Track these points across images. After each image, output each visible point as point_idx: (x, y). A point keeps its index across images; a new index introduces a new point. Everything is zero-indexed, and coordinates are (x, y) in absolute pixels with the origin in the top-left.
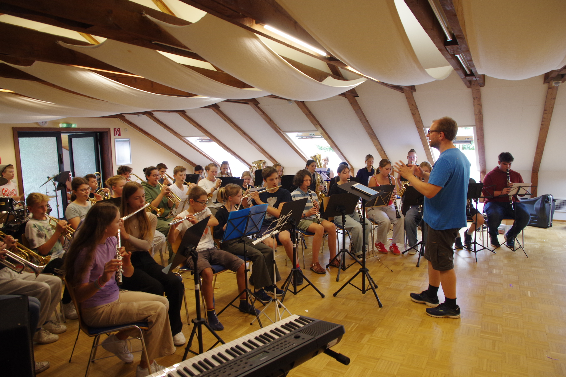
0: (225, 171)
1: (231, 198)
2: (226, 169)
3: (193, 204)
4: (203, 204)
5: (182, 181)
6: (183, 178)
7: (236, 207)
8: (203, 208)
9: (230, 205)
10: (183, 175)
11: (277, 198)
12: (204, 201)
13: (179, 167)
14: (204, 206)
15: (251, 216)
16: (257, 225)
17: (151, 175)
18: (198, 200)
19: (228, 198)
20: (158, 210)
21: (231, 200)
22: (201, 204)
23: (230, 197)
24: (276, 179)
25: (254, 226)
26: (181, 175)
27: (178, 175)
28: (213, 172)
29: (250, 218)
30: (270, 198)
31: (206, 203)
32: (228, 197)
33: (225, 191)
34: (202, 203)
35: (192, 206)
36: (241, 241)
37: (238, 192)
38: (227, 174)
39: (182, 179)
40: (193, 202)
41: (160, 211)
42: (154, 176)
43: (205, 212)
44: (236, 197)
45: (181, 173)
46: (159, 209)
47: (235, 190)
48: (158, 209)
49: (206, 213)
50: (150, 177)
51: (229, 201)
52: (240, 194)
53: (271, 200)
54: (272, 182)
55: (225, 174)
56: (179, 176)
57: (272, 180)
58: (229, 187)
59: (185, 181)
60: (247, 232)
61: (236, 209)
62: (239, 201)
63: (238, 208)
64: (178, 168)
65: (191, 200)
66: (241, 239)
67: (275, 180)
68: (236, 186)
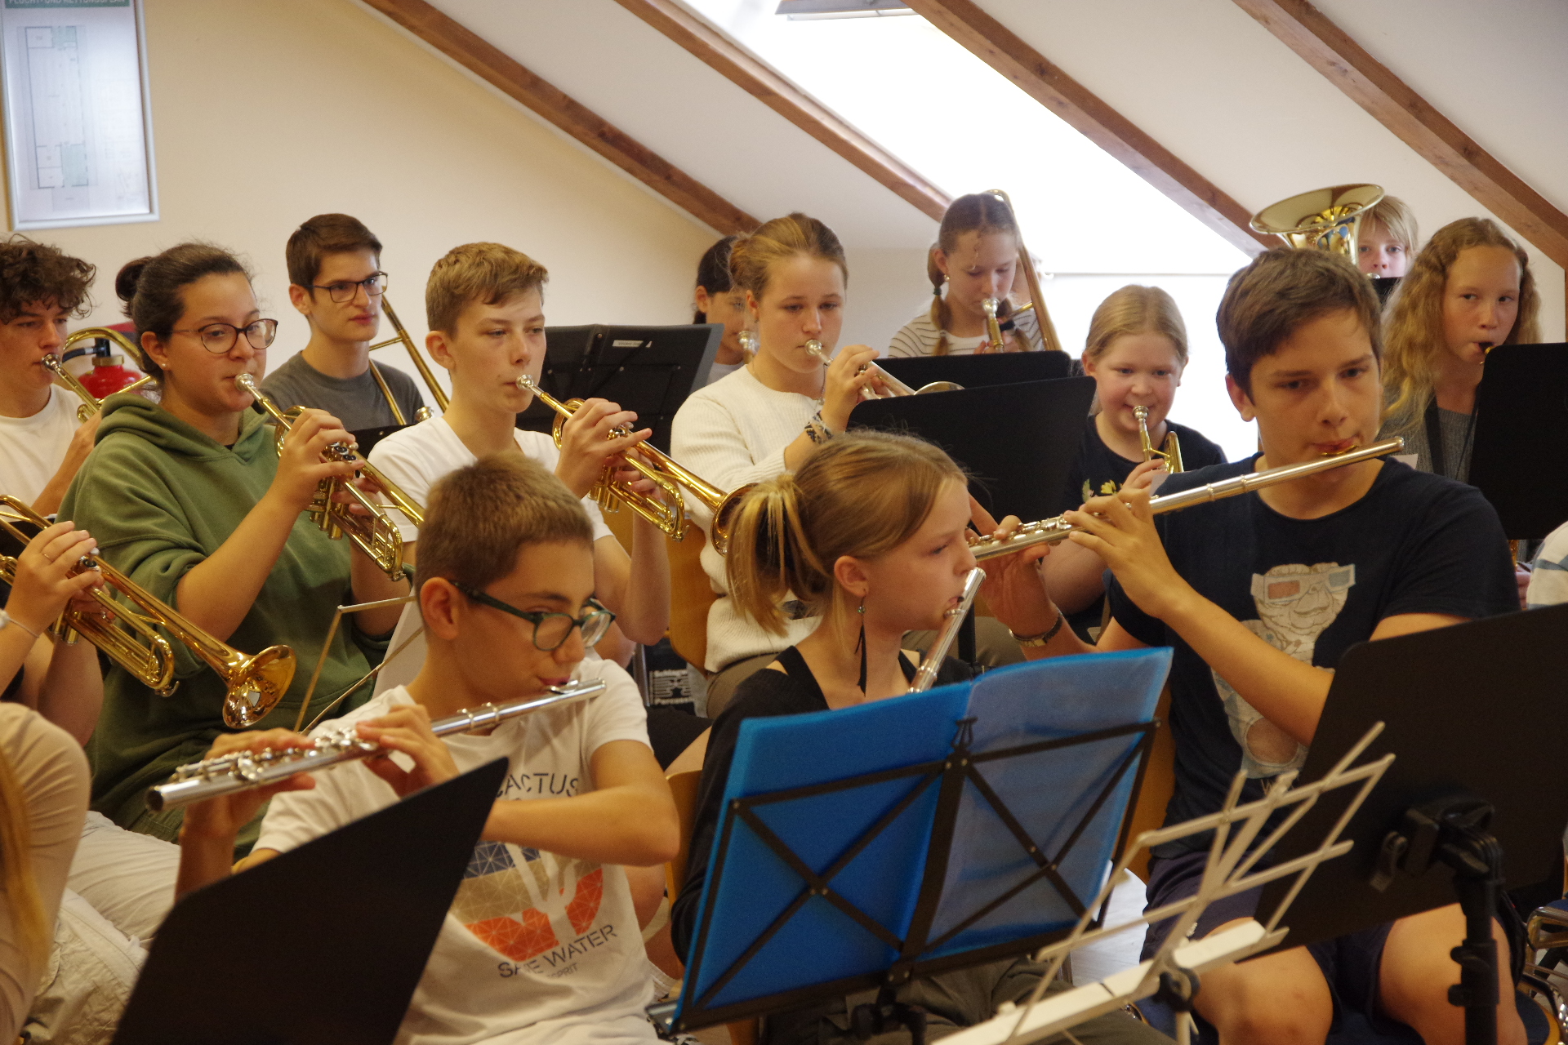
0: (988, 296)
1: (857, 575)
2: (995, 278)
3: (450, 632)
4: (551, 628)
5: (513, 384)
6: (519, 362)
7: (913, 657)
8: (547, 665)
9: (855, 639)
10: (519, 330)
11: (1351, 568)
12: (560, 601)
13: (479, 253)
14: (562, 653)
15: (979, 767)
16: (1058, 859)
17: (180, 326)
18: (497, 590)
19: (830, 569)
20: (241, 661)
21: (858, 588)
22: (526, 631)
23: (842, 559)
24: (1350, 372)
25: (1033, 869)
26: (499, 331)
27: (467, 331)
28: (795, 306)
29: (968, 788)
30: (1284, 569)
31: (580, 623)
32: (828, 559)
33: (800, 503)
34: (535, 618)
35: (450, 644)
36: (886, 1011)
37: (917, 508)
38: (1003, 328)
39: (505, 369)
40: (455, 613)
41: (255, 674)
42: (209, 331)
43: (578, 706)
44: (907, 561)
45: (493, 313)
46: (250, 651)
47: (891, 492)
48: (241, 656)
49: (588, 711)
50: (177, 340)
51: (838, 601)
52: (948, 528)
53: (1294, 587)
54: (1307, 404)
55: (977, 319)
56: (482, 343)
57: (1301, 383)
58: (837, 460)
59: (542, 385)
60: (940, 925)
61: (910, 673)
62: (944, 601)
63: (931, 669)
64: (464, 266)
65: (435, 587)
66: (888, 996)
67: (1331, 384)
68: (900, 451)
